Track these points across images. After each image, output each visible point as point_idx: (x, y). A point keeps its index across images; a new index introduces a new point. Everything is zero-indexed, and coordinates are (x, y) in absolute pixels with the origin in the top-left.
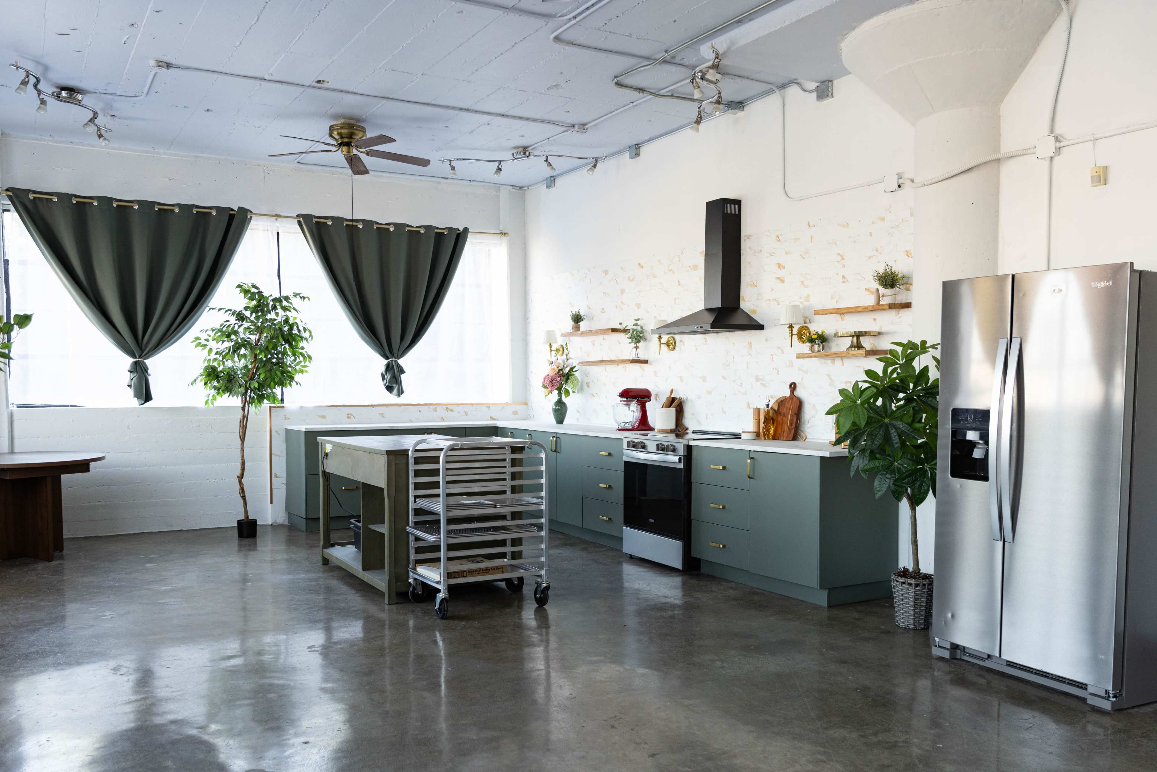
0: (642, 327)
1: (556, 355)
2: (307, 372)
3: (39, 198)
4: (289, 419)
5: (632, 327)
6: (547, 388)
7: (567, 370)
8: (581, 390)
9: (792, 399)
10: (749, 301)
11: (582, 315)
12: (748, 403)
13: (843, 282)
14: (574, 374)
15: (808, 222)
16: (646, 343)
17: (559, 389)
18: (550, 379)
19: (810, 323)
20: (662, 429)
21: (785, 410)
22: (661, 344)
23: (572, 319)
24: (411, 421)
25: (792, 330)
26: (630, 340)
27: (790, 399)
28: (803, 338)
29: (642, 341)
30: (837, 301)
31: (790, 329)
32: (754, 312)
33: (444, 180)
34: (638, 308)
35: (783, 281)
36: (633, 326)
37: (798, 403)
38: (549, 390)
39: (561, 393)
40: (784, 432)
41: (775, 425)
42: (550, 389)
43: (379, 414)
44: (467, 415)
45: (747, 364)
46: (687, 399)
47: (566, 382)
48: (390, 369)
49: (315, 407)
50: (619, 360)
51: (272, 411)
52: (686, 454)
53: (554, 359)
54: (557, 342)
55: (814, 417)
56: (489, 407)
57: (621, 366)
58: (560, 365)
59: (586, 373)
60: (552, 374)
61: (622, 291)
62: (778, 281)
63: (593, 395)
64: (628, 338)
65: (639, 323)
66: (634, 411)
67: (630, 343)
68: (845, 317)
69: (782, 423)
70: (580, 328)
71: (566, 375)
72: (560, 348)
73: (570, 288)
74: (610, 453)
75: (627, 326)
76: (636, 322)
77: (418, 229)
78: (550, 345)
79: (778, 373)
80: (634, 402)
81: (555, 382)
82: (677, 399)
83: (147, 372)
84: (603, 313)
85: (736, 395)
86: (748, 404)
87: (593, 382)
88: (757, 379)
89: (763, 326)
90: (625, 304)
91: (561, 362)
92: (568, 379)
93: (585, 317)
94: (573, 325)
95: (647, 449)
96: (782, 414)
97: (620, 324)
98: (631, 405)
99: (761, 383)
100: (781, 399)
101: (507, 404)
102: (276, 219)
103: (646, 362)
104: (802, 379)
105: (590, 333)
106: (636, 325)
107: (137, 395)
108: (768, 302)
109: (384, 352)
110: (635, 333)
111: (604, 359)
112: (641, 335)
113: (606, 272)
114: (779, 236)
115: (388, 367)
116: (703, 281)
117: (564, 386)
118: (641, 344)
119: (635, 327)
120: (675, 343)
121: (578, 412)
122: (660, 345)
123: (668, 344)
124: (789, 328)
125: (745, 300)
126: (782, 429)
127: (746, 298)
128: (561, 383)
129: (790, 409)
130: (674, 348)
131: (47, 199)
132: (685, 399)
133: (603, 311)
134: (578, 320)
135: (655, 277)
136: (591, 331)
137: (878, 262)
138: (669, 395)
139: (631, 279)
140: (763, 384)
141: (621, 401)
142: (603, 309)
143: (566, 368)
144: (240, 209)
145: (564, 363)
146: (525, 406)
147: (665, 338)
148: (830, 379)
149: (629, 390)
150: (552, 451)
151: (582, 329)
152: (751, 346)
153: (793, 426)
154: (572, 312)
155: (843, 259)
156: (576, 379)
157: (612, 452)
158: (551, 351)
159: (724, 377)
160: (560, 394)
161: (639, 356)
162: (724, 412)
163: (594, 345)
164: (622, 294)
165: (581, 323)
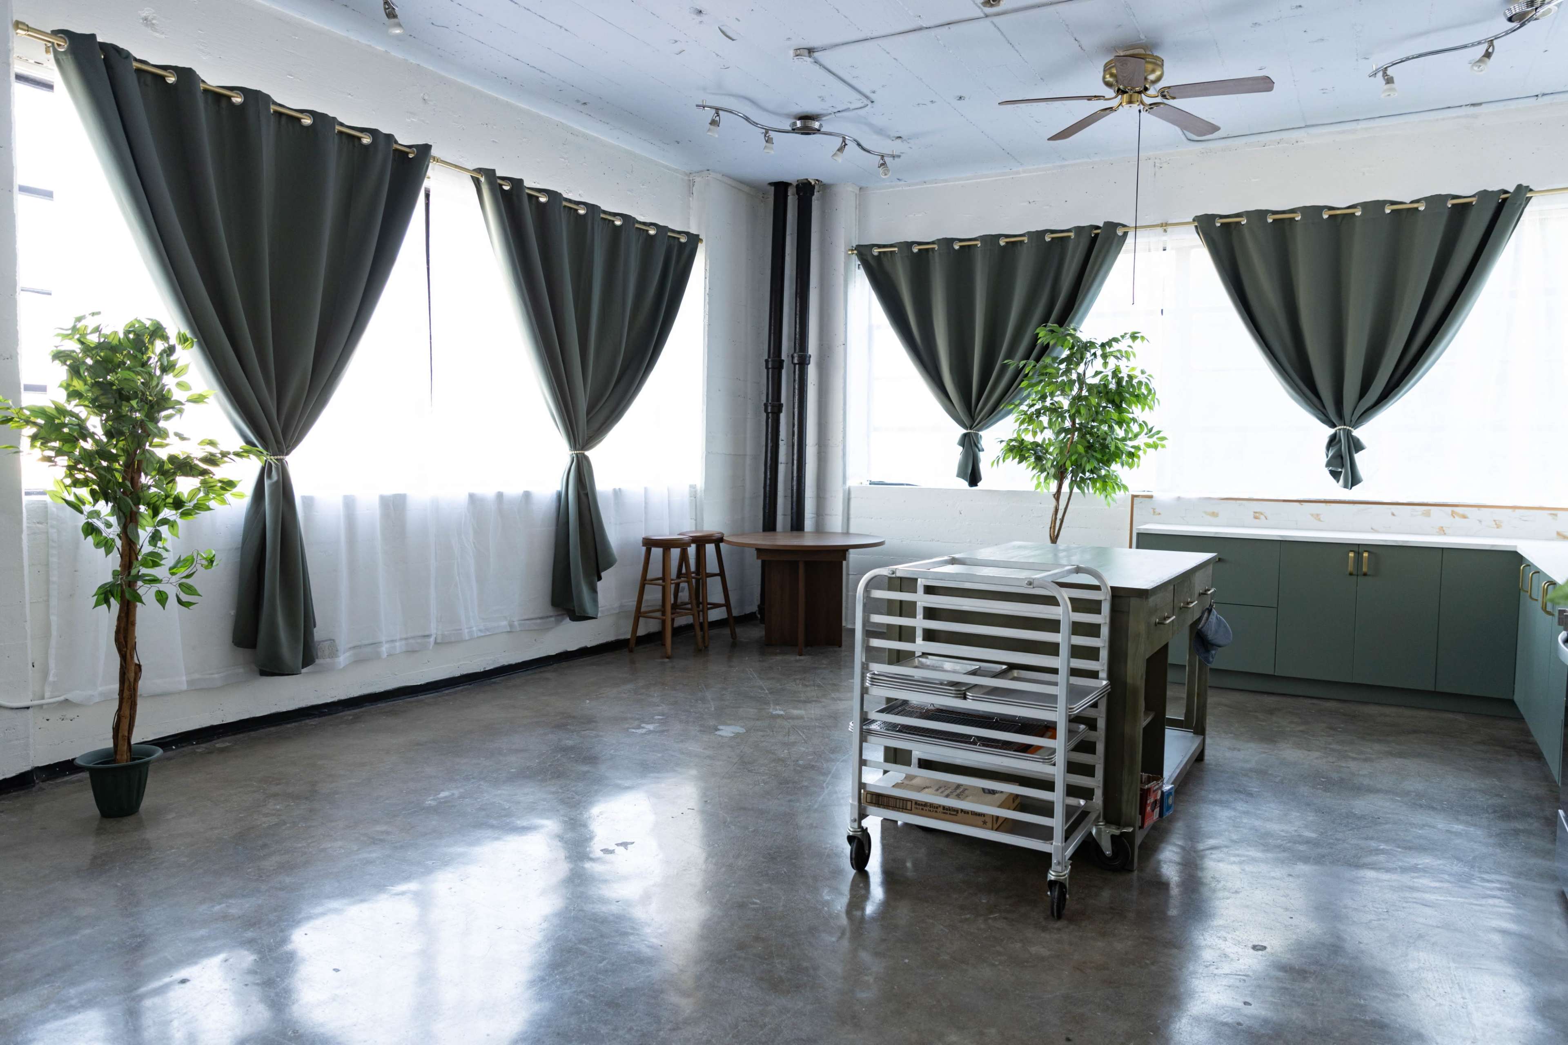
2: (1163, 446)
3: (884, 252)
4: (1160, 514)
24: (1374, 530)
33: (1472, 108)
43: (1312, 515)
48: (1335, 442)
49: (1200, 499)
51: (1135, 502)
77: (1415, 205)
83: (977, 447)
102: (1165, 231)
107: (961, 474)
109: (1325, 415)
115: (1333, 441)
131: (891, 252)
144: (1107, 224)
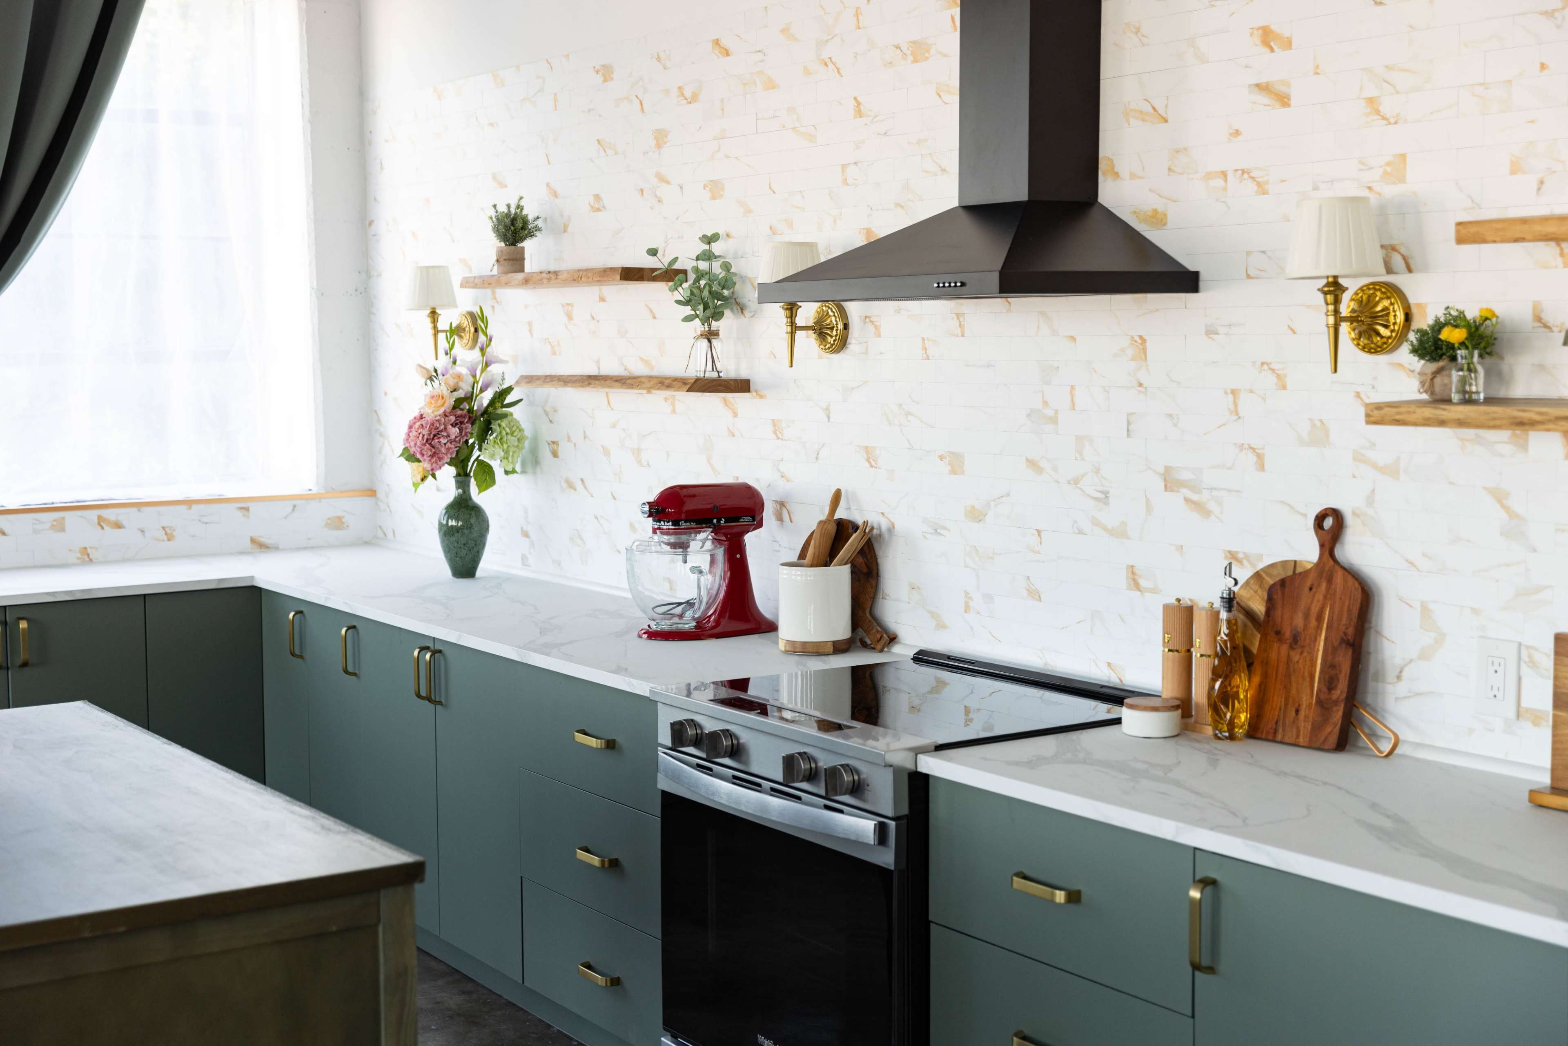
0: (727, 267)
1: (451, 348)
5: (694, 263)
6: (419, 461)
7: (486, 398)
8: (533, 462)
9: (1330, 581)
10: (1133, 176)
11: (530, 218)
12: (1132, 570)
14: (505, 416)
16: (743, 321)
17: (460, 463)
18: (425, 432)
19: (1410, 270)
20: (804, 644)
21: (1299, 621)
22: (794, 328)
23: (496, 230)
25: (1337, 302)
26: (688, 311)
27: (1320, 576)
28: (1378, 334)
29: (727, 313)
30: (1542, 182)
31: (1330, 298)
32: (1158, 219)
34: (713, 198)
35: (1284, 100)
36: (698, 259)
37: (1358, 595)
38: (424, 469)
39: (467, 475)
40: (1297, 711)
41: (1256, 679)
42: (426, 465)
44: (170, 538)
45: (1129, 423)
46: (891, 530)
47: (482, 438)
50: (650, 378)
52: (905, 810)
53: (443, 362)
54: (453, 304)
55: (1425, 655)
56: (247, 509)
57: (659, 396)
58: (461, 384)
59: (547, 409)
60: (432, 413)
61: (660, 138)
62: (1262, 99)
63: (571, 486)
64: (678, 302)
65: (717, 248)
66: (701, 572)
67: (688, 319)
69: (1288, 676)
70: (523, 259)
71: (482, 415)
72: (466, 323)
73: (491, 124)
74: (614, 741)
75: (675, 260)
76: (707, 247)
78: (434, 314)
79: (1261, 465)
80: (702, 536)
81: (443, 441)
82: (856, 528)
84: (599, 210)
85: (1081, 532)
86: (1133, 573)
87: (569, 440)
88: (1170, 482)
89: (1195, 276)
90: (668, 183)
91: (464, 371)
92: (486, 430)
93: (539, 223)
94: (500, 252)
95: (746, 763)
96: (1288, 634)
97: (653, 252)
98: (692, 544)
99: (1187, 500)
100: (1279, 574)
101: (308, 498)
103: (742, 386)
104: (1370, 500)
105: (551, 278)
106: (708, 256)
108: (1219, 182)
110: (703, 283)
111: (604, 371)
112: (726, 293)
113: (606, 72)
116: (955, 100)
117: (476, 453)
118: (726, 324)
119: (703, 265)
120: (846, 326)
121: (526, 534)
122: (792, 334)
123: (820, 330)
124: (1325, 293)
125: (1116, 175)
126: (1287, 700)
127: (1124, 165)
128: (467, 442)
129: (1320, 619)
130: (842, 343)
132: (884, 528)
133: (598, 205)
134: (515, 232)
135: (771, 85)
136: (556, 273)
138: (823, 516)
139: (688, 93)
140: (1195, 503)
141: (654, 531)
142: (597, 197)
143: (482, 390)
145: (474, 376)
146: (367, 501)
147: (807, 313)
148: (1506, 508)
149: (684, 492)
150: (419, 696)
151: (530, 266)
152: (1144, 350)
153: (1341, 690)
154: (495, 206)
156: (516, 428)
157: (620, 740)
158: (436, 331)
159: (1032, 464)
160: (462, 478)
161: (719, 366)
162: (1035, 594)
163: (570, 317)
164: (659, 146)
165: (528, 245)
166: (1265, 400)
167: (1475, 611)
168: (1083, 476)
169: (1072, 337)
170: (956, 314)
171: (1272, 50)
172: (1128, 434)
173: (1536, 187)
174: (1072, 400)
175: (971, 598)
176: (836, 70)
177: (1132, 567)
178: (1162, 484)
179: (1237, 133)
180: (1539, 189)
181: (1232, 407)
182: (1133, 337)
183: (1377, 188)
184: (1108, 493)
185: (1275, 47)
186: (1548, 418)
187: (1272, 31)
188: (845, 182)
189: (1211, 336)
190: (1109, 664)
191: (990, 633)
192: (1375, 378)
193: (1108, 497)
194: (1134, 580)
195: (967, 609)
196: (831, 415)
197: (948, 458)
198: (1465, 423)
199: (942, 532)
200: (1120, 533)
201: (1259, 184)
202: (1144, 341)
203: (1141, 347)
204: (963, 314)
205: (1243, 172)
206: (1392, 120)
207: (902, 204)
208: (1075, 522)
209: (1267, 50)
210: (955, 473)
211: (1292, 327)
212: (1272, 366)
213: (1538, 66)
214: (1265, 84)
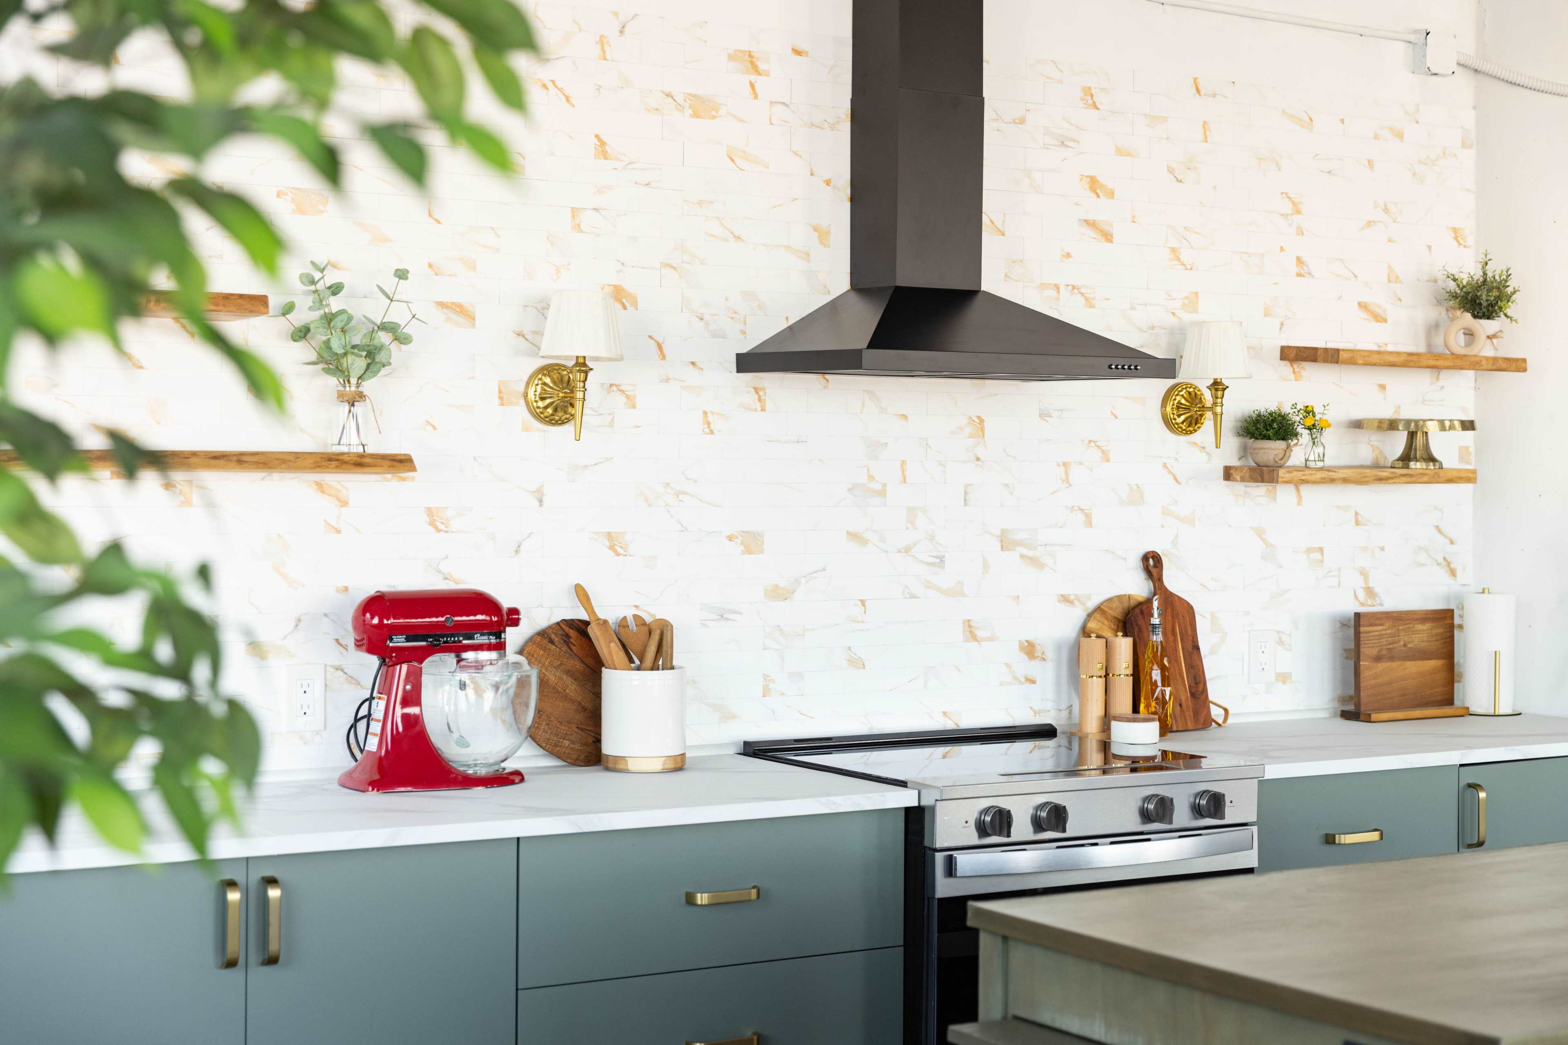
12: (968, 624)
13: (1299, 275)
15: (1195, 80)
30: (1282, 324)
34: (300, 211)
35: (1108, 237)
45: (966, 493)
55: (1214, 650)
62: (1090, 233)
68: (1304, 373)
79: (1089, 522)
85: (913, 596)
86: (970, 626)
88: (1006, 542)
99: (1022, 556)
100: (1118, 607)
103: (401, 463)
104: (1180, 543)
114: (1093, 92)
130: (569, 414)
137: (1389, 241)
140: (1030, 558)
148: (1264, 540)
152: (982, 430)
155: (1298, 212)
159: (855, 537)
162: (858, 663)
166: (1092, 471)
167: (1247, 613)
168: (915, 544)
169: (903, 415)
170: (755, 388)
171: (1098, 196)
172: (965, 503)
173: (1279, 327)
174: (903, 474)
175: (772, 681)
176: (564, 98)
177: (969, 621)
178: (999, 545)
179: (1068, 255)
180: (1281, 328)
181: (1063, 476)
182: (971, 418)
183: (1180, 313)
184: (944, 557)
185: (1100, 194)
186: (1395, 475)
187: (1097, 181)
188: (578, 228)
189: (1046, 418)
190: (945, 713)
191: (799, 712)
192: (1177, 453)
193: (944, 561)
194: (971, 632)
195: (766, 692)
196: (545, 499)
197: (739, 537)
198: (1347, 480)
199: (731, 616)
200: (956, 592)
201: (1087, 299)
202: (981, 421)
203: (979, 426)
204: (764, 389)
205: (1074, 287)
206: (1189, 267)
207: (674, 266)
208: (907, 587)
209: (1094, 195)
210: (750, 553)
211: (1114, 412)
212: (1098, 444)
213: (1279, 249)
214: (1092, 222)
